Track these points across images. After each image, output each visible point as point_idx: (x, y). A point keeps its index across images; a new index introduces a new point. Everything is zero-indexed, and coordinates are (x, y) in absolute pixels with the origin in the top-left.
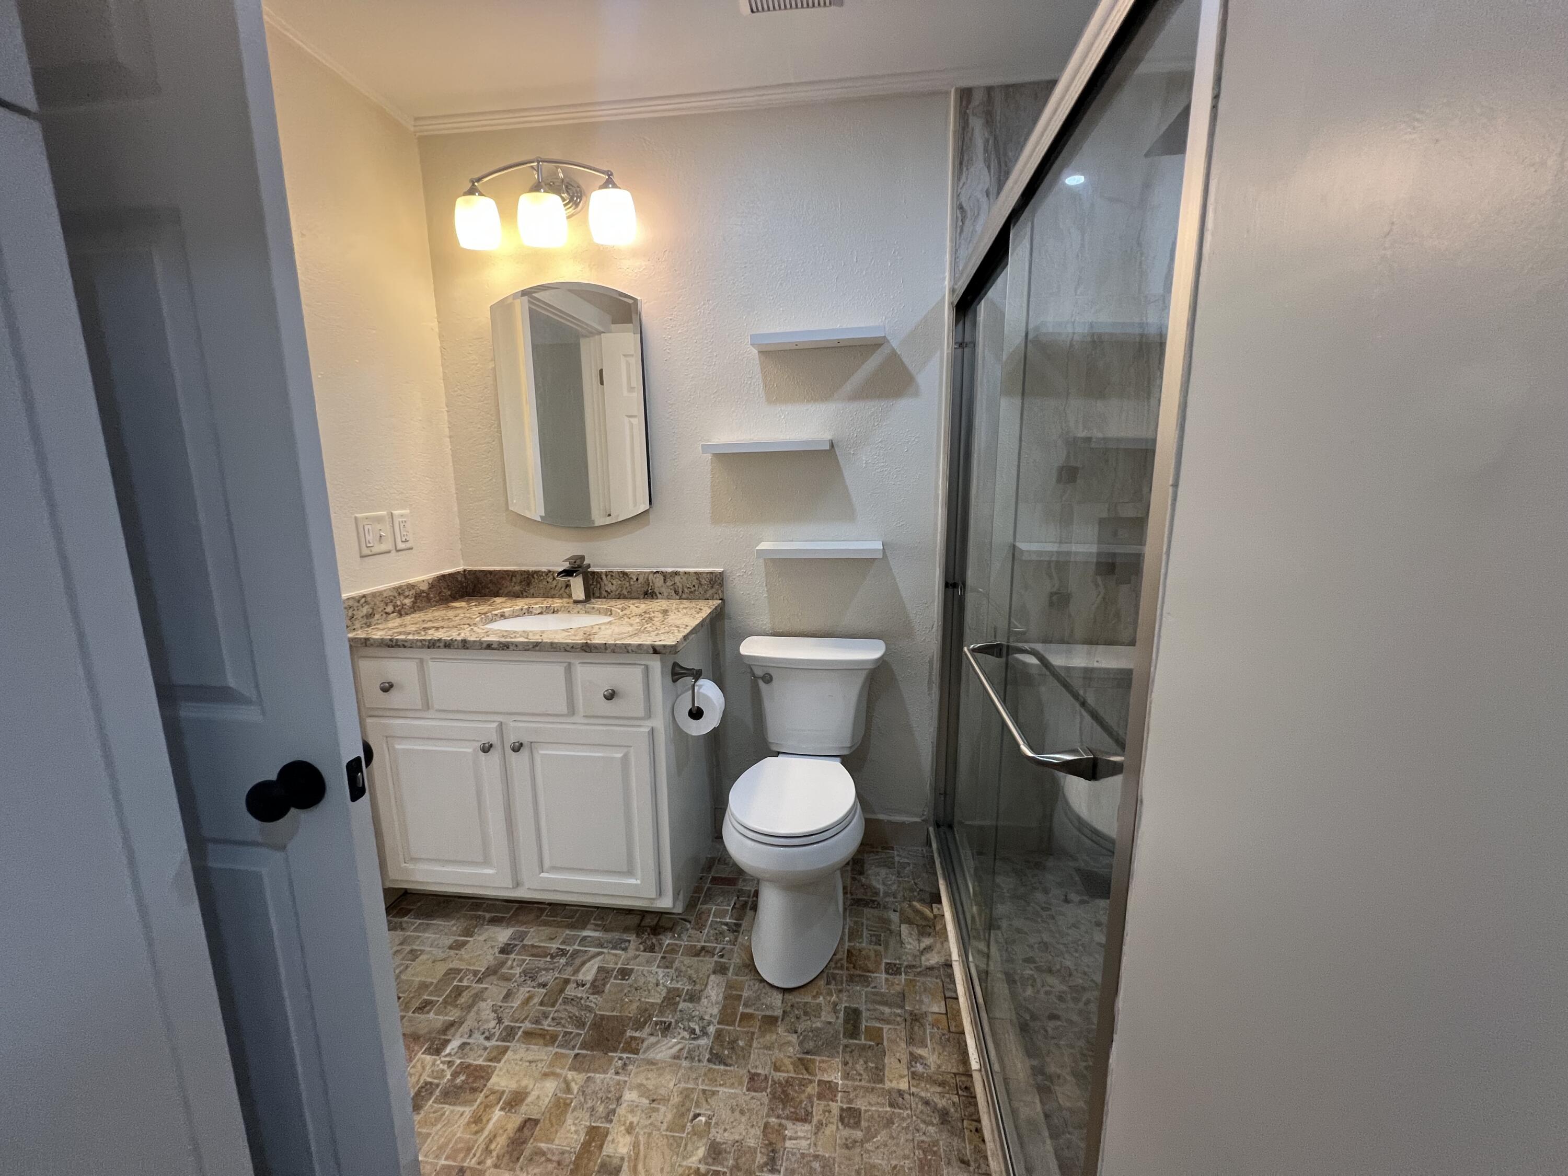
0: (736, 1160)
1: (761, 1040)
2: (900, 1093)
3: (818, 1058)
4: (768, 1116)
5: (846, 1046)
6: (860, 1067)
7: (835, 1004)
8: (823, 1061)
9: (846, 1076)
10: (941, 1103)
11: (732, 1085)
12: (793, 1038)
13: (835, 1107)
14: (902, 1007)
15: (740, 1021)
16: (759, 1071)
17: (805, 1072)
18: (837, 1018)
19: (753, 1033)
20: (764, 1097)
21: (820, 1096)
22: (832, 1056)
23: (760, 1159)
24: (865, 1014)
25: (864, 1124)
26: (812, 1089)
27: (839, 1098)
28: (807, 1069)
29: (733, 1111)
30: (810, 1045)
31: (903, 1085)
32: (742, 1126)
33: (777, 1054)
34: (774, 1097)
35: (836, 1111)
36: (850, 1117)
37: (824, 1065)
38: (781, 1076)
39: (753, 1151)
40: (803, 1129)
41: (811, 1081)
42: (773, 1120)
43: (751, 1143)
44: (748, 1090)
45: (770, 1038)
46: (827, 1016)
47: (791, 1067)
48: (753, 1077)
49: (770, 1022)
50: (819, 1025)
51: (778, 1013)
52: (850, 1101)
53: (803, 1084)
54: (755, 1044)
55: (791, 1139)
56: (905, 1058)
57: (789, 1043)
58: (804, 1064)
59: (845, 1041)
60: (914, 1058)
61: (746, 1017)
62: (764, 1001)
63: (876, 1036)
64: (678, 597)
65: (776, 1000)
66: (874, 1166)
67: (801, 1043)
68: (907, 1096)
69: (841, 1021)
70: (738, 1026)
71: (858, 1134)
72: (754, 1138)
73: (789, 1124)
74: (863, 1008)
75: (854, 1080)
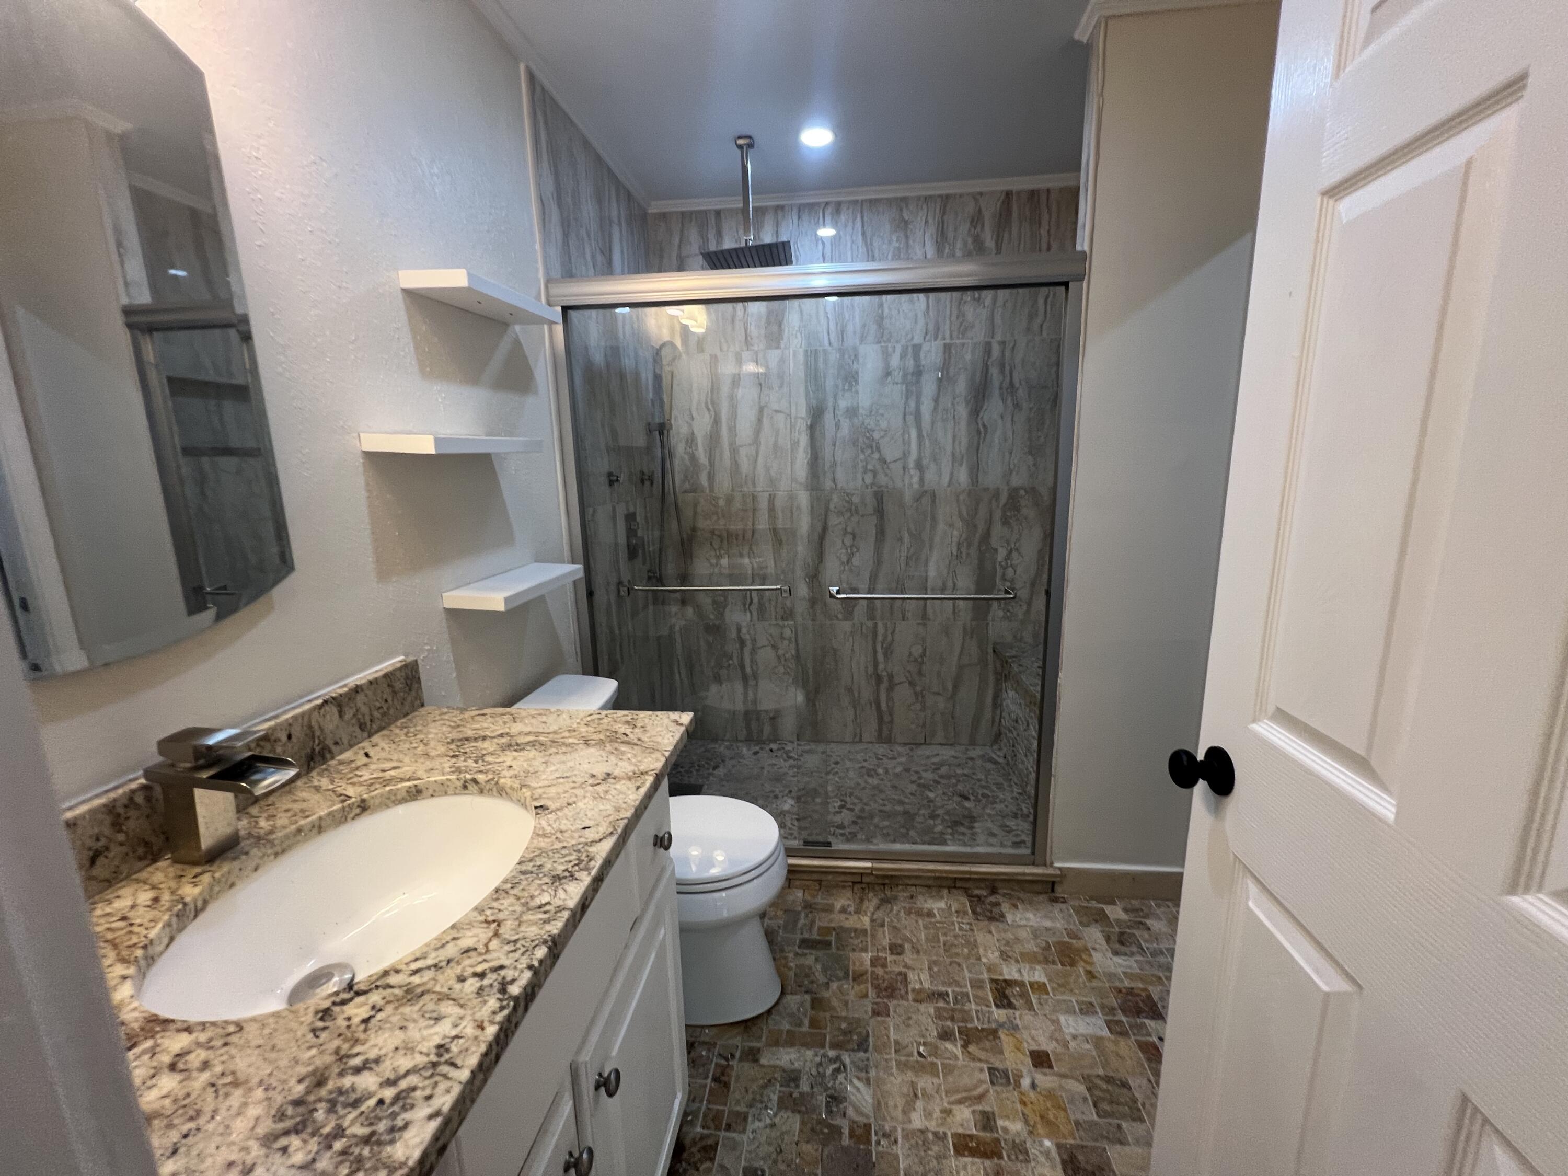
0: (946, 1019)
1: (839, 1010)
2: (872, 921)
3: (851, 967)
4: (907, 1000)
5: (838, 949)
6: (856, 942)
7: (797, 954)
8: (854, 964)
9: (865, 950)
10: (875, 901)
11: (887, 1028)
12: (834, 985)
13: (890, 958)
14: (799, 913)
15: (820, 1028)
16: (870, 1009)
17: (865, 977)
18: (811, 954)
19: (832, 1017)
20: (892, 1004)
21: (884, 966)
22: (848, 959)
23: (941, 1004)
24: (806, 935)
25: (900, 942)
26: (880, 971)
27: (884, 955)
28: (862, 975)
29: (908, 1026)
30: (840, 974)
31: (866, 920)
32: (920, 1017)
33: (851, 997)
34: (891, 996)
35: (894, 957)
36: (896, 949)
37: (857, 964)
38: (871, 993)
39: (937, 1009)
40: (912, 976)
41: (873, 972)
42: (910, 997)
43: (932, 1011)
44: (888, 1015)
45: (835, 1002)
46: (810, 960)
47: (862, 986)
48: (876, 1013)
49: (817, 1003)
50: (819, 967)
51: (807, 997)
52: (885, 948)
53: (875, 977)
54: (844, 1014)
55: (921, 983)
56: (843, 916)
57: (840, 989)
58: (858, 977)
59: (834, 950)
60: (843, 910)
61: (814, 1023)
62: (795, 1010)
63: (828, 930)
64: (365, 734)
65: (793, 1000)
66: (927, 939)
67: (839, 979)
68: (875, 917)
69: (814, 952)
70: (826, 1028)
71: (907, 946)
72: (929, 1009)
73: (910, 987)
74: (798, 936)
75: (867, 946)
